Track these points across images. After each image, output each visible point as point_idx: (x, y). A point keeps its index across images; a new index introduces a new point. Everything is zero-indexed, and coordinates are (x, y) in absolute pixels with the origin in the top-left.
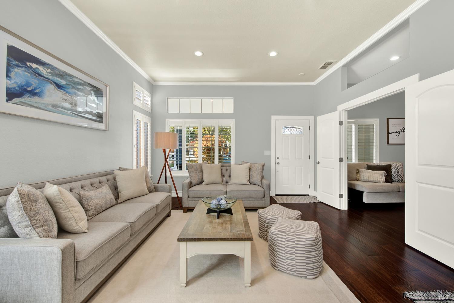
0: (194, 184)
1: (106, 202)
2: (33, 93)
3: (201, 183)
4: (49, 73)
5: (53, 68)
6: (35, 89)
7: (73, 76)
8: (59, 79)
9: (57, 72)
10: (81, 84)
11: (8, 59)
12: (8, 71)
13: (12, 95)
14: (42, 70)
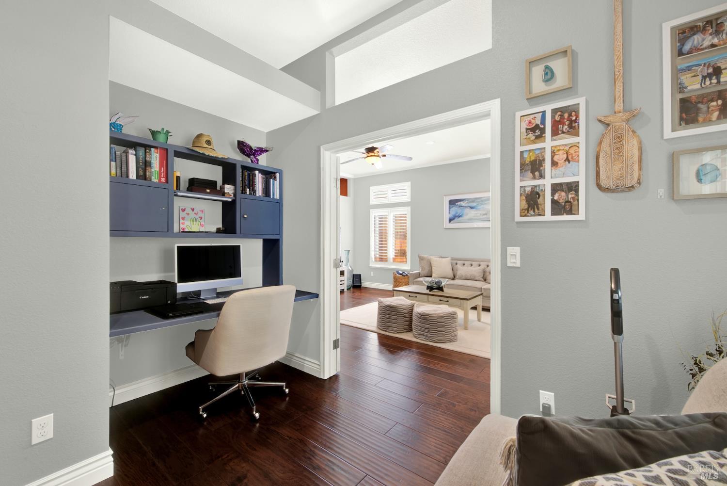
2: (459, 216)
4: (467, 203)
5: (468, 199)
6: (460, 214)
7: (481, 198)
8: (472, 204)
11: (449, 206)
12: (449, 211)
13: (450, 220)
14: (462, 203)
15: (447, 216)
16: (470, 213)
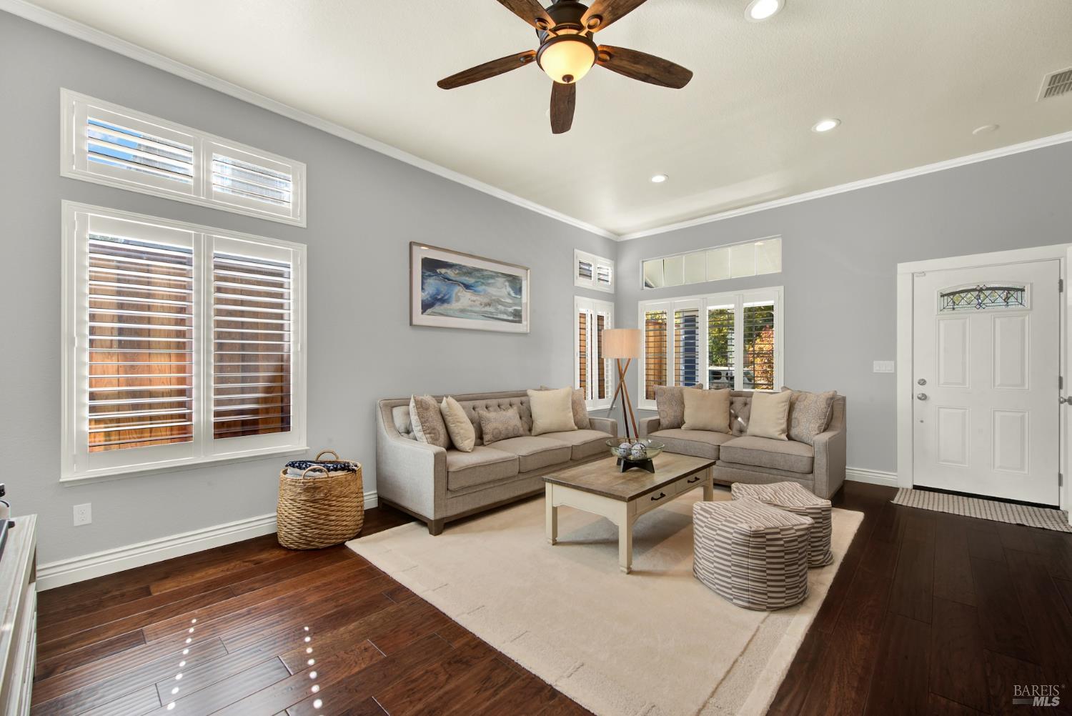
0: (664, 426)
1: (507, 429)
2: (443, 301)
3: (678, 426)
4: (458, 274)
5: (460, 267)
6: (445, 295)
7: (482, 270)
8: (467, 278)
9: (464, 270)
10: (492, 277)
11: (422, 272)
12: (423, 283)
13: (426, 306)
14: (450, 273)
15: (418, 297)
16: (464, 298)
